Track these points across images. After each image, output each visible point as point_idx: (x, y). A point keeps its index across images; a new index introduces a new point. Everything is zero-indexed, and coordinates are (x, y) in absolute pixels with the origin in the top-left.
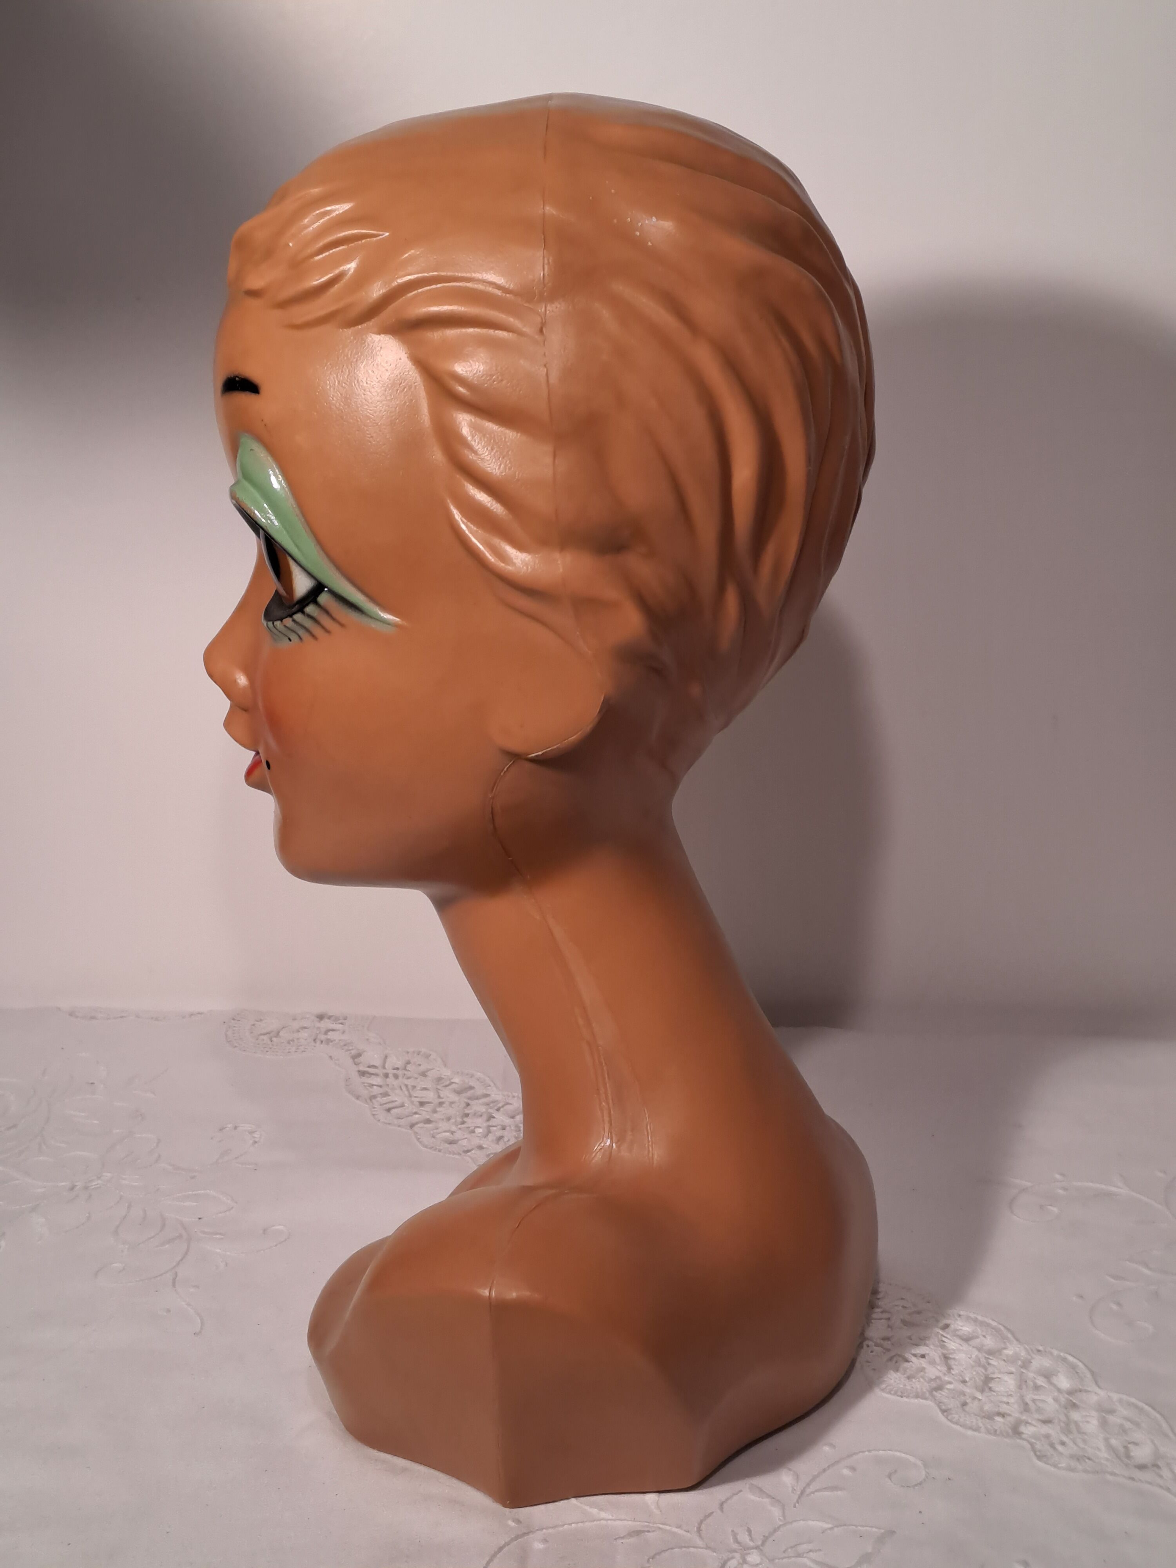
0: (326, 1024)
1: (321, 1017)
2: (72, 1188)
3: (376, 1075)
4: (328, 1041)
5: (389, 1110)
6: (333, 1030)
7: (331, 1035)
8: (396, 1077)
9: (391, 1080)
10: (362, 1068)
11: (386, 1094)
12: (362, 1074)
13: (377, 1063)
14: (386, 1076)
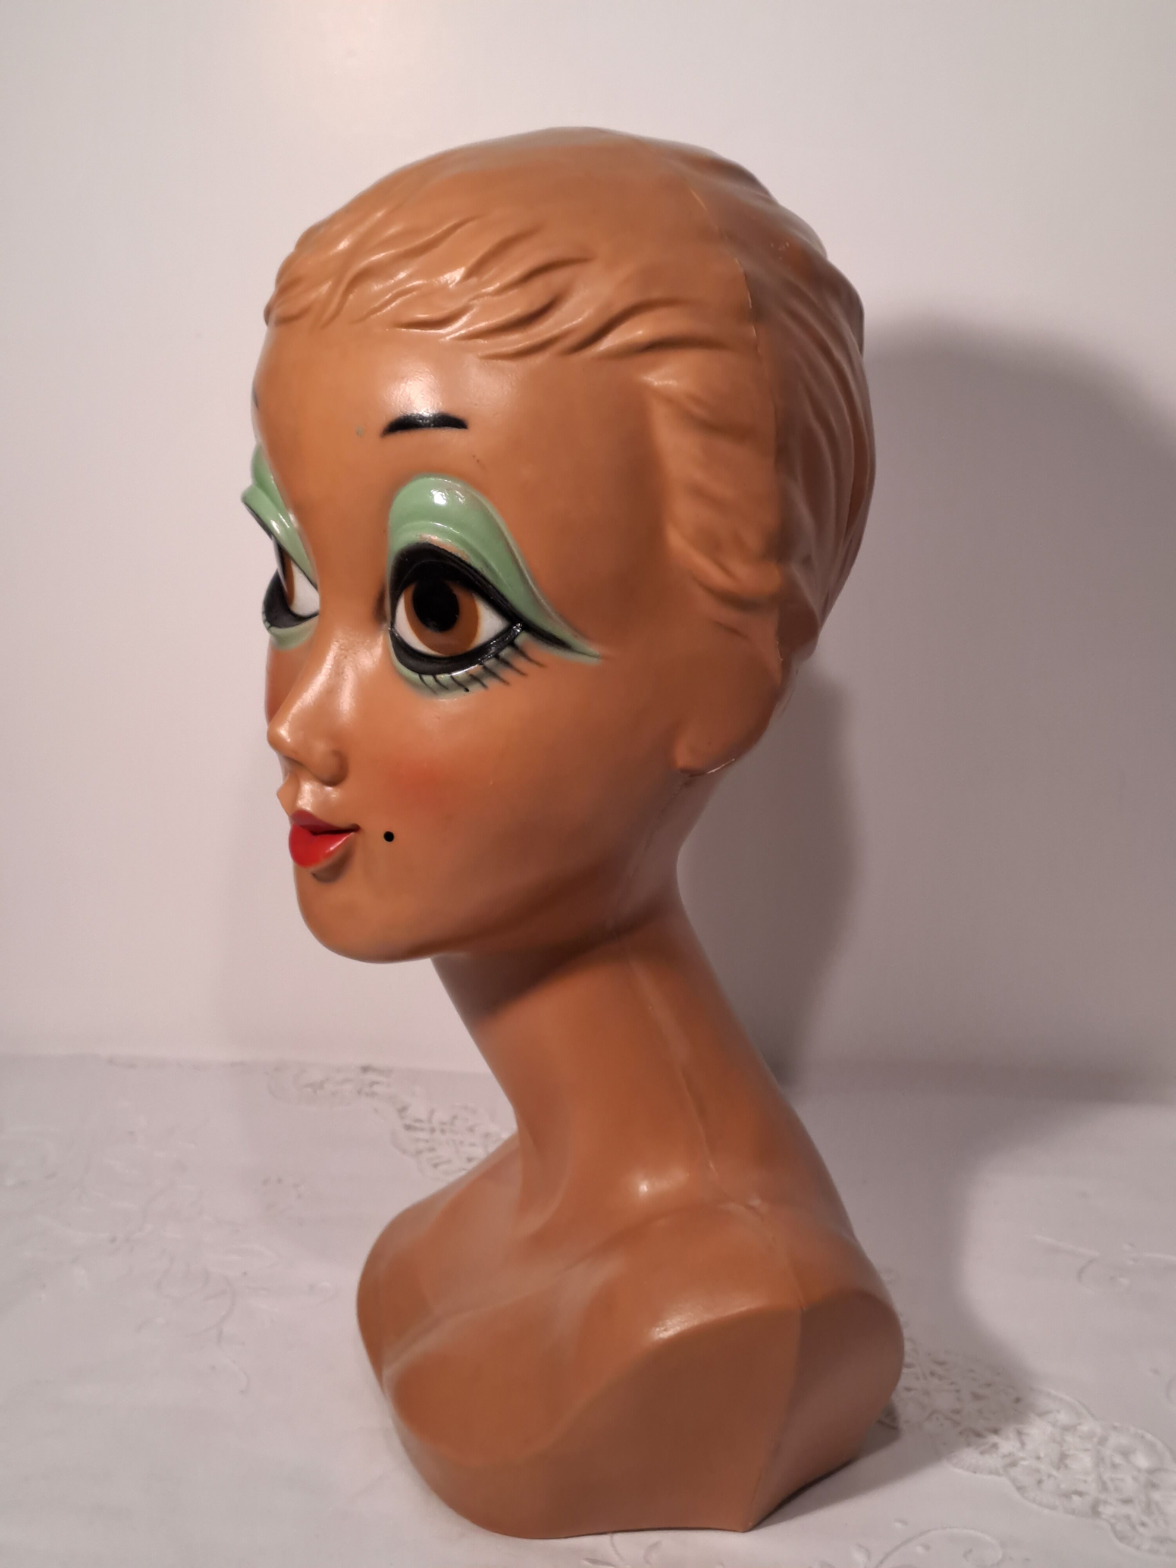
0: (371, 1077)
1: (365, 1069)
2: (113, 1240)
3: (422, 1130)
4: (373, 1094)
5: (436, 1166)
6: (377, 1083)
7: (376, 1088)
8: (443, 1131)
9: (438, 1134)
10: (408, 1122)
11: (432, 1150)
12: (408, 1128)
13: (423, 1116)
14: (433, 1130)
